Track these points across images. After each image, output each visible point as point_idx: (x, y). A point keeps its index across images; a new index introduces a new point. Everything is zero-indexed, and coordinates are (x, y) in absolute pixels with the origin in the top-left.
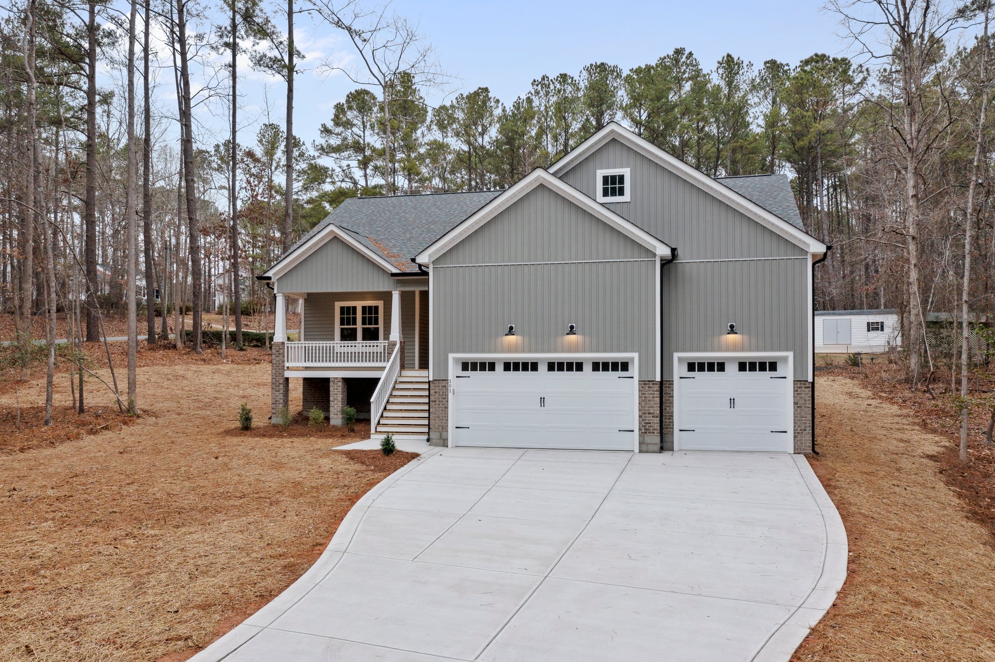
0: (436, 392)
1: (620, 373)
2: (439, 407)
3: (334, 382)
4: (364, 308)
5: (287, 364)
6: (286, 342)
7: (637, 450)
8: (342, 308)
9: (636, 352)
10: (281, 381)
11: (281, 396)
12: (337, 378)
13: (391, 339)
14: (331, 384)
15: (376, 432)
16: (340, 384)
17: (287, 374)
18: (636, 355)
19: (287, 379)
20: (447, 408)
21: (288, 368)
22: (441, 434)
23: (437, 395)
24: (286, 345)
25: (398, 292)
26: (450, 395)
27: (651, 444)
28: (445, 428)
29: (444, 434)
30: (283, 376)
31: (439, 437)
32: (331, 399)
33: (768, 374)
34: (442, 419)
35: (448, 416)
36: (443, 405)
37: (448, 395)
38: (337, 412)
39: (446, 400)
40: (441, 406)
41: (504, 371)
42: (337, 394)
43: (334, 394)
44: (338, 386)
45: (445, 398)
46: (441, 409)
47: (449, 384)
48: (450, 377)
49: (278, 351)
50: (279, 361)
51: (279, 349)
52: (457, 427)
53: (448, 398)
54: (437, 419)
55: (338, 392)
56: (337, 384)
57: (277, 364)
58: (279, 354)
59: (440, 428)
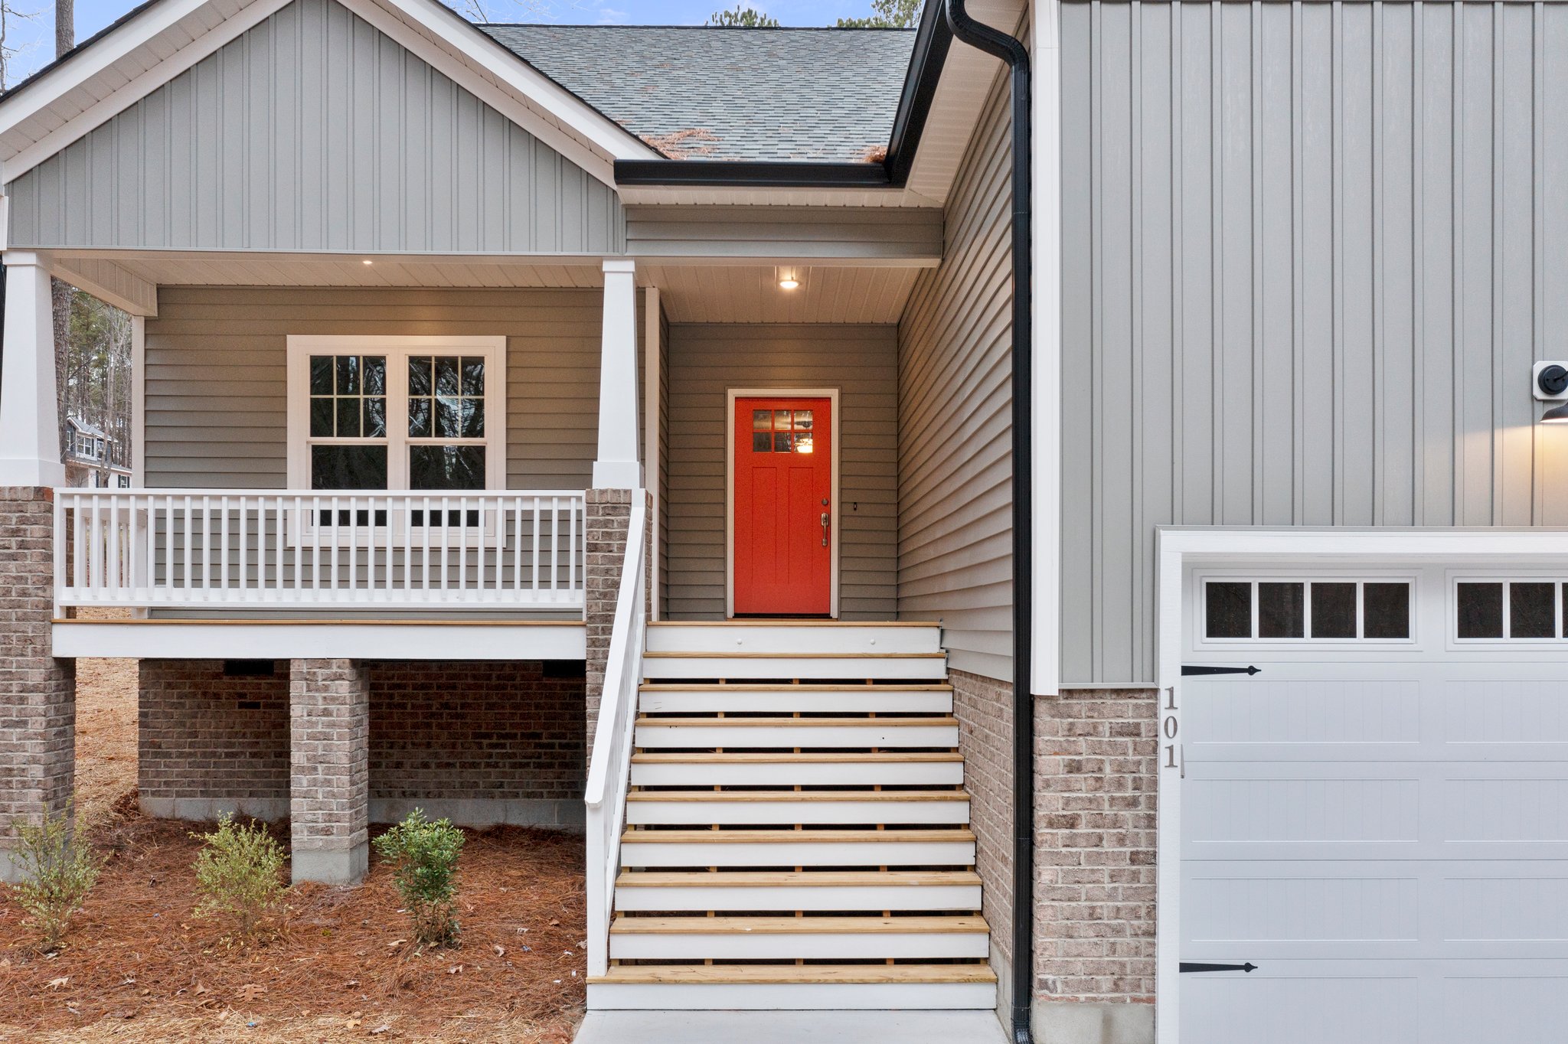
0: (1074, 768)
2: (1094, 858)
4: (419, 365)
5: (63, 596)
6: (57, 491)
8: (320, 366)
10: (36, 676)
11: (35, 748)
12: (326, 662)
13: (598, 483)
14: (297, 688)
15: (610, 962)
16: (343, 688)
17: (65, 642)
19: (67, 666)
20: (1151, 858)
21: (70, 612)
22: (1108, 1022)
23: (1082, 782)
24: (59, 506)
25: (630, 266)
26: (1168, 779)
28: (1132, 981)
29: (1128, 1016)
30: (45, 650)
32: (297, 757)
34: (1118, 931)
35: (1152, 912)
36: (1121, 840)
37: (1154, 784)
38: (330, 817)
39: (1142, 810)
40: (1108, 847)
41: (1461, 635)
42: (327, 737)
43: (312, 737)
44: (333, 699)
45: (1133, 803)
46: (1107, 869)
47: (1164, 714)
48: (1169, 675)
49: (15, 533)
50: (20, 579)
51: (23, 521)
52: (1185, 968)
53: (1153, 803)
54: (1083, 926)
55: (332, 725)
56: (326, 688)
57: (14, 596)
58: (22, 545)
59: (1106, 982)
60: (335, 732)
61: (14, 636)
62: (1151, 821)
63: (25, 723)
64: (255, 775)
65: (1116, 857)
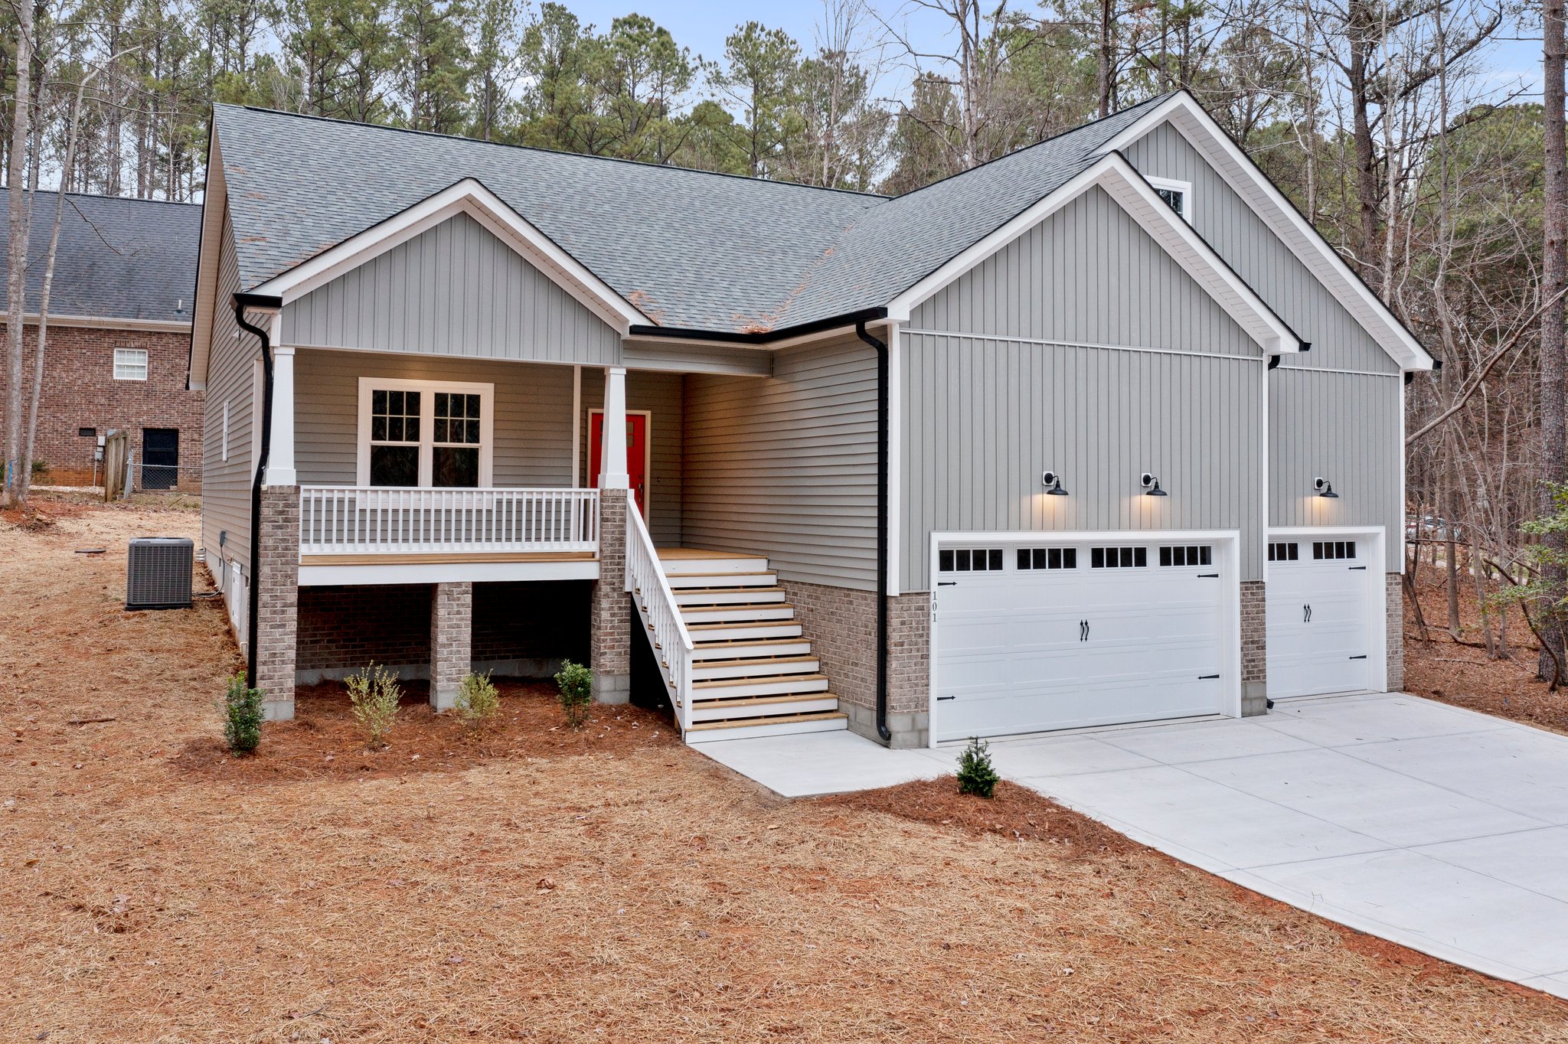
0: (903, 623)
1: (1200, 569)
2: (910, 658)
3: (449, 594)
4: (440, 399)
6: (303, 487)
7: (1239, 714)
8: (379, 397)
9: (1234, 528)
10: (291, 597)
11: (290, 640)
12: (459, 584)
13: (604, 486)
14: (442, 599)
15: (691, 723)
17: (304, 577)
18: (1235, 535)
20: (928, 656)
21: (308, 558)
22: (914, 720)
23: (905, 629)
24: (302, 496)
25: (625, 371)
26: (934, 626)
27: (1255, 699)
28: (922, 705)
29: (920, 717)
30: (295, 582)
31: (910, 728)
32: (441, 638)
33: (1346, 562)
34: (917, 685)
35: (928, 677)
36: (918, 650)
37: (929, 628)
38: (460, 672)
39: (925, 638)
40: (914, 653)
41: (1019, 568)
42: (459, 626)
43: (450, 627)
44: (463, 605)
45: (921, 636)
46: (913, 661)
47: (932, 602)
48: (934, 587)
49: (282, 513)
50: (284, 540)
51: (287, 506)
52: (939, 699)
53: (928, 635)
54: (906, 684)
55: (462, 619)
56: (459, 599)
57: (280, 550)
58: (286, 520)
59: (913, 705)
60: (463, 623)
61: (279, 574)
62: (928, 642)
63: (284, 625)
64: (330, 653)
65: (916, 657)
